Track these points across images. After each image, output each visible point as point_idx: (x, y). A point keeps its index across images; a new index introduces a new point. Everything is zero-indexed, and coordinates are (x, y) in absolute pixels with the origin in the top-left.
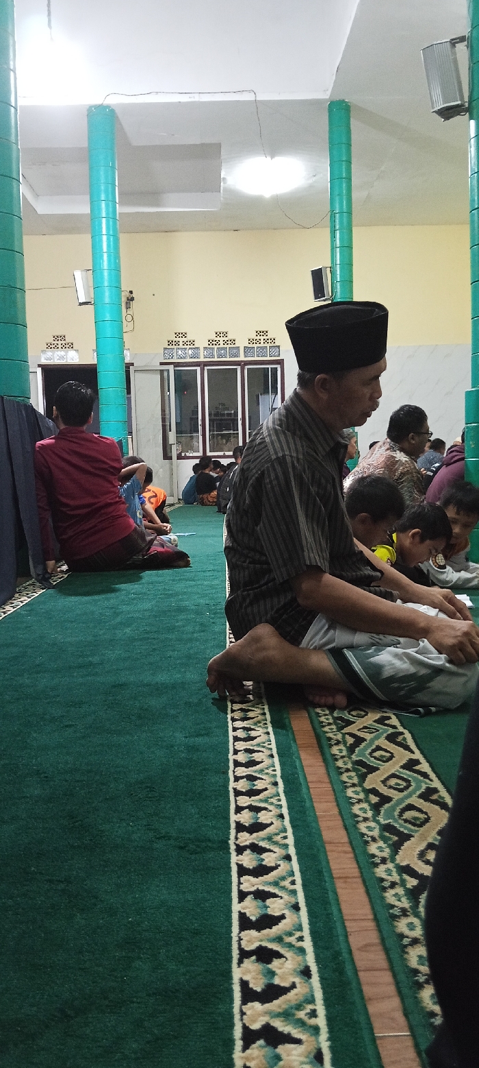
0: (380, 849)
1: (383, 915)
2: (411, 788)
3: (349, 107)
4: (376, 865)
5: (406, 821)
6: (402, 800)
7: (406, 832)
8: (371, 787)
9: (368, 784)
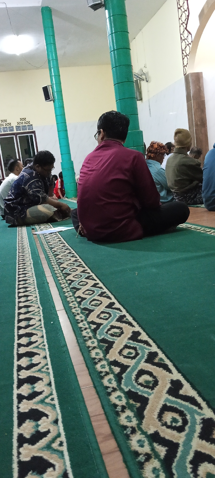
0: (81, 317)
1: (81, 341)
2: (95, 294)
3: (51, 9)
4: (79, 323)
5: (92, 305)
6: (91, 298)
7: (92, 309)
8: (78, 296)
9: (76, 295)
